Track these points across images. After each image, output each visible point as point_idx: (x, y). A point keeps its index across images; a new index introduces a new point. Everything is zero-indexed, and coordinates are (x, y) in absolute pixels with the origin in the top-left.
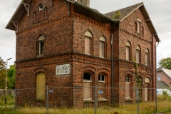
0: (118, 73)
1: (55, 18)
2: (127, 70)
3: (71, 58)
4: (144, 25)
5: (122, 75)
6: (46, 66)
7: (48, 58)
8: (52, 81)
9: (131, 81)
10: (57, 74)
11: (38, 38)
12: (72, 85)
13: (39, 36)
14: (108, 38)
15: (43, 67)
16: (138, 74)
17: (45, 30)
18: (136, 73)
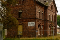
0: (47, 25)
1: (28, 5)
2: (49, 24)
3: (35, 20)
4: (54, 6)
5: (48, 26)
6: (23, 22)
7: (24, 19)
8: (26, 28)
9: (50, 28)
10: (28, 25)
11: (18, 11)
12: (36, 30)
13: (19, 10)
14: (44, 12)
15: (21, 22)
16: (52, 25)
17: (22, 8)
18: (51, 25)
